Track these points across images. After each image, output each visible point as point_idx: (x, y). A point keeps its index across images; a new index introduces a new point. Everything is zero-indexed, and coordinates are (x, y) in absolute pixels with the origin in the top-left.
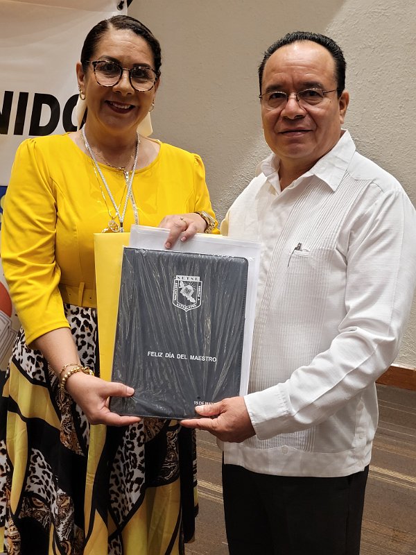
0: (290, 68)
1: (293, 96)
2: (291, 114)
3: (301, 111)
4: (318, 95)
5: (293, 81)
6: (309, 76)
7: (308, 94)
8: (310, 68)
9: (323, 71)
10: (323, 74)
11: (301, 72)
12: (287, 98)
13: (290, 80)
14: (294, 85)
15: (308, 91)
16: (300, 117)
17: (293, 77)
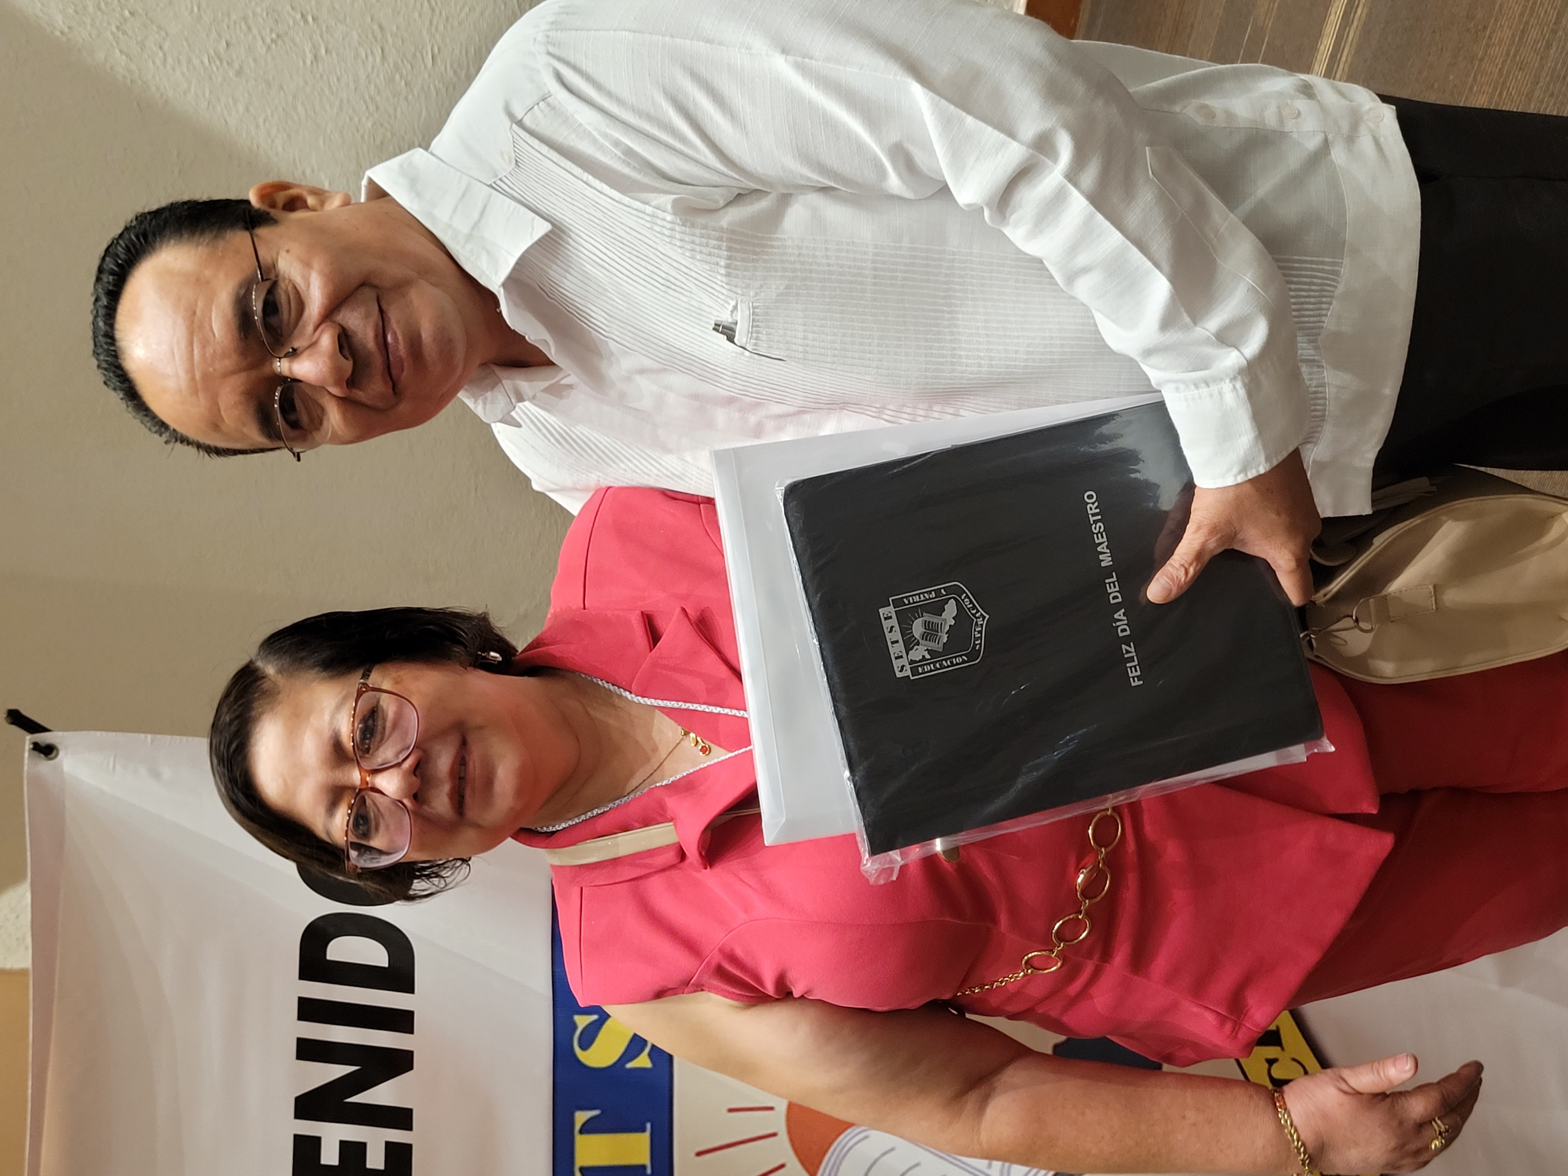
0: (203, 383)
4: (271, 291)
5: (240, 370)
7: (273, 320)
8: (194, 326)
11: (210, 350)
14: (248, 368)
15: (264, 323)
16: (344, 341)
17: (226, 375)
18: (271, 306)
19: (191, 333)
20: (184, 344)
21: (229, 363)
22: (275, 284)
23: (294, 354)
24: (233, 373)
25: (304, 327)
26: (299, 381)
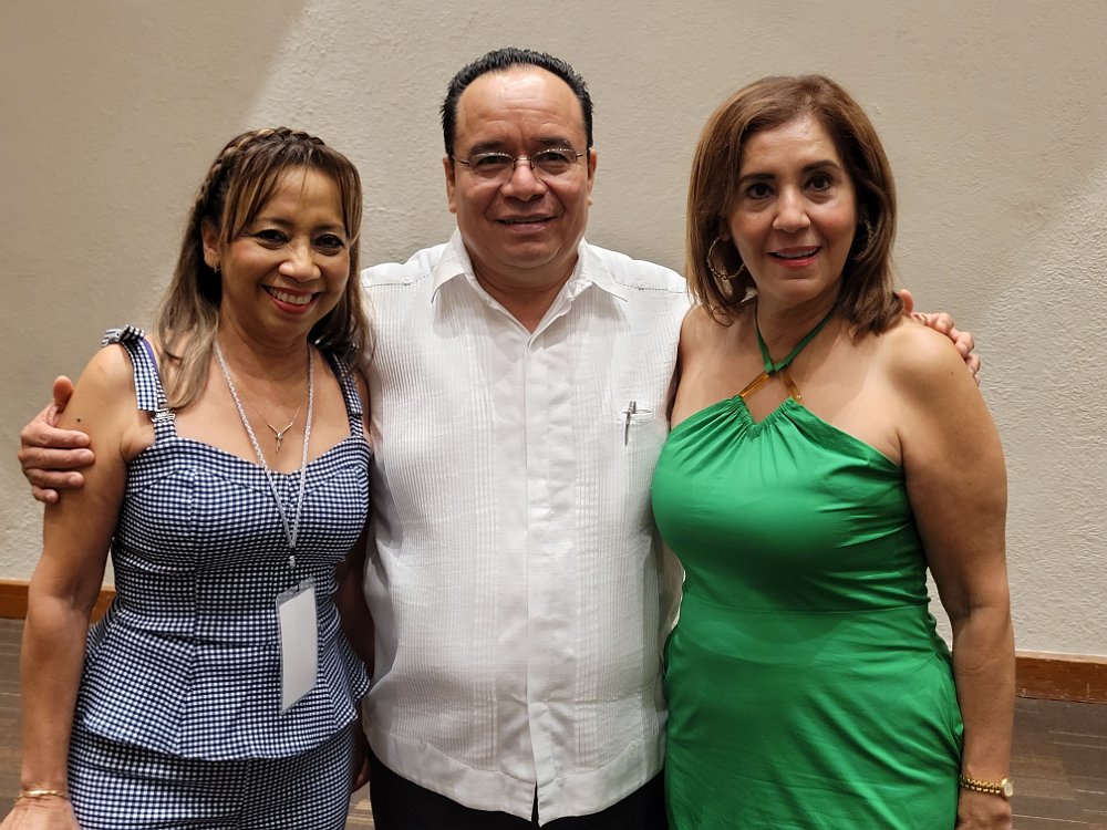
6: (548, 127)
11: (534, 120)
17: (521, 128)
18: (553, 156)
19: (545, 110)
20: (539, 105)
21: (527, 130)
22: (568, 162)
23: (532, 168)
24: (522, 132)
25: (543, 174)
26: (514, 169)
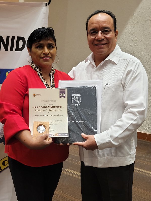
0: (98, 22)
1: (100, 32)
2: (100, 38)
3: (103, 37)
4: (108, 31)
5: (100, 27)
6: (105, 25)
8: (105, 22)
9: (110, 23)
10: (110, 24)
11: (102, 23)
12: (97, 33)
13: (98, 26)
14: (100, 28)
15: (105, 30)
16: (103, 40)
25: (104, 35)
